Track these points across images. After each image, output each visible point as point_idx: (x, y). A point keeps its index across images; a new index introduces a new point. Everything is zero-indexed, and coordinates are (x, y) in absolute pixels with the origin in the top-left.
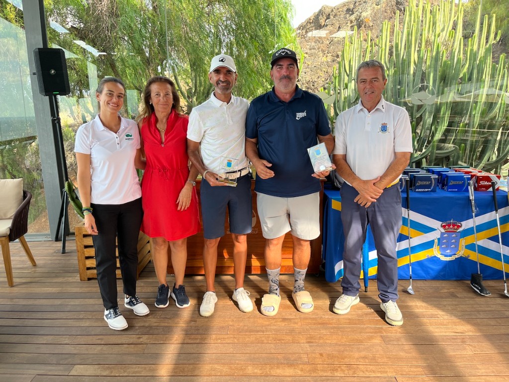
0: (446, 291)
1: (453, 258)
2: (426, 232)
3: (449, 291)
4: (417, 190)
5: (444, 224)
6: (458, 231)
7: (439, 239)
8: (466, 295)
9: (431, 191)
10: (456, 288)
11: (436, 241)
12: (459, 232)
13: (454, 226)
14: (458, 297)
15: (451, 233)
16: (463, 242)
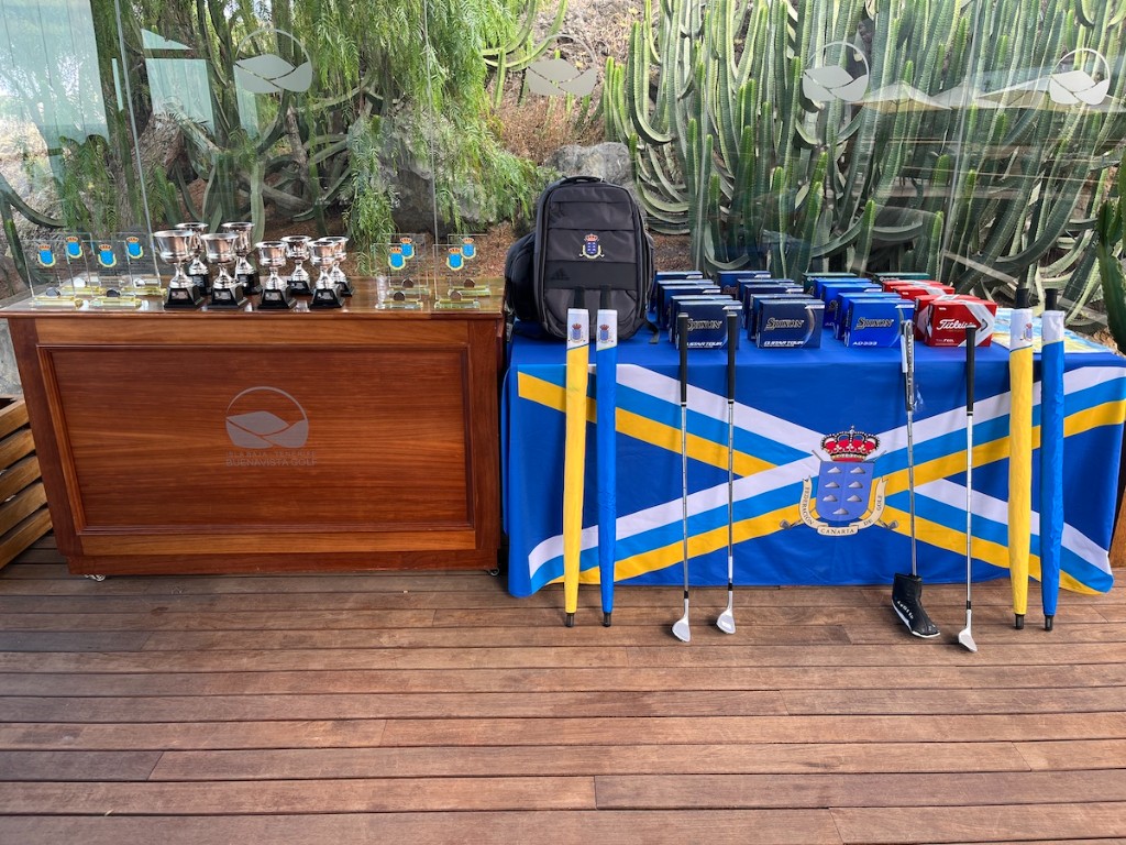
0: (822, 620)
1: (852, 529)
2: (780, 463)
3: (830, 621)
4: (767, 344)
5: (831, 440)
6: (868, 457)
7: (815, 481)
8: (872, 636)
9: (805, 346)
10: (850, 612)
11: (808, 485)
12: (870, 461)
13: (856, 445)
14: (848, 642)
15: (848, 464)
16: (880, 488)
